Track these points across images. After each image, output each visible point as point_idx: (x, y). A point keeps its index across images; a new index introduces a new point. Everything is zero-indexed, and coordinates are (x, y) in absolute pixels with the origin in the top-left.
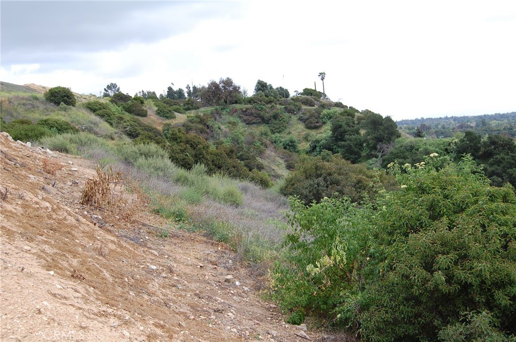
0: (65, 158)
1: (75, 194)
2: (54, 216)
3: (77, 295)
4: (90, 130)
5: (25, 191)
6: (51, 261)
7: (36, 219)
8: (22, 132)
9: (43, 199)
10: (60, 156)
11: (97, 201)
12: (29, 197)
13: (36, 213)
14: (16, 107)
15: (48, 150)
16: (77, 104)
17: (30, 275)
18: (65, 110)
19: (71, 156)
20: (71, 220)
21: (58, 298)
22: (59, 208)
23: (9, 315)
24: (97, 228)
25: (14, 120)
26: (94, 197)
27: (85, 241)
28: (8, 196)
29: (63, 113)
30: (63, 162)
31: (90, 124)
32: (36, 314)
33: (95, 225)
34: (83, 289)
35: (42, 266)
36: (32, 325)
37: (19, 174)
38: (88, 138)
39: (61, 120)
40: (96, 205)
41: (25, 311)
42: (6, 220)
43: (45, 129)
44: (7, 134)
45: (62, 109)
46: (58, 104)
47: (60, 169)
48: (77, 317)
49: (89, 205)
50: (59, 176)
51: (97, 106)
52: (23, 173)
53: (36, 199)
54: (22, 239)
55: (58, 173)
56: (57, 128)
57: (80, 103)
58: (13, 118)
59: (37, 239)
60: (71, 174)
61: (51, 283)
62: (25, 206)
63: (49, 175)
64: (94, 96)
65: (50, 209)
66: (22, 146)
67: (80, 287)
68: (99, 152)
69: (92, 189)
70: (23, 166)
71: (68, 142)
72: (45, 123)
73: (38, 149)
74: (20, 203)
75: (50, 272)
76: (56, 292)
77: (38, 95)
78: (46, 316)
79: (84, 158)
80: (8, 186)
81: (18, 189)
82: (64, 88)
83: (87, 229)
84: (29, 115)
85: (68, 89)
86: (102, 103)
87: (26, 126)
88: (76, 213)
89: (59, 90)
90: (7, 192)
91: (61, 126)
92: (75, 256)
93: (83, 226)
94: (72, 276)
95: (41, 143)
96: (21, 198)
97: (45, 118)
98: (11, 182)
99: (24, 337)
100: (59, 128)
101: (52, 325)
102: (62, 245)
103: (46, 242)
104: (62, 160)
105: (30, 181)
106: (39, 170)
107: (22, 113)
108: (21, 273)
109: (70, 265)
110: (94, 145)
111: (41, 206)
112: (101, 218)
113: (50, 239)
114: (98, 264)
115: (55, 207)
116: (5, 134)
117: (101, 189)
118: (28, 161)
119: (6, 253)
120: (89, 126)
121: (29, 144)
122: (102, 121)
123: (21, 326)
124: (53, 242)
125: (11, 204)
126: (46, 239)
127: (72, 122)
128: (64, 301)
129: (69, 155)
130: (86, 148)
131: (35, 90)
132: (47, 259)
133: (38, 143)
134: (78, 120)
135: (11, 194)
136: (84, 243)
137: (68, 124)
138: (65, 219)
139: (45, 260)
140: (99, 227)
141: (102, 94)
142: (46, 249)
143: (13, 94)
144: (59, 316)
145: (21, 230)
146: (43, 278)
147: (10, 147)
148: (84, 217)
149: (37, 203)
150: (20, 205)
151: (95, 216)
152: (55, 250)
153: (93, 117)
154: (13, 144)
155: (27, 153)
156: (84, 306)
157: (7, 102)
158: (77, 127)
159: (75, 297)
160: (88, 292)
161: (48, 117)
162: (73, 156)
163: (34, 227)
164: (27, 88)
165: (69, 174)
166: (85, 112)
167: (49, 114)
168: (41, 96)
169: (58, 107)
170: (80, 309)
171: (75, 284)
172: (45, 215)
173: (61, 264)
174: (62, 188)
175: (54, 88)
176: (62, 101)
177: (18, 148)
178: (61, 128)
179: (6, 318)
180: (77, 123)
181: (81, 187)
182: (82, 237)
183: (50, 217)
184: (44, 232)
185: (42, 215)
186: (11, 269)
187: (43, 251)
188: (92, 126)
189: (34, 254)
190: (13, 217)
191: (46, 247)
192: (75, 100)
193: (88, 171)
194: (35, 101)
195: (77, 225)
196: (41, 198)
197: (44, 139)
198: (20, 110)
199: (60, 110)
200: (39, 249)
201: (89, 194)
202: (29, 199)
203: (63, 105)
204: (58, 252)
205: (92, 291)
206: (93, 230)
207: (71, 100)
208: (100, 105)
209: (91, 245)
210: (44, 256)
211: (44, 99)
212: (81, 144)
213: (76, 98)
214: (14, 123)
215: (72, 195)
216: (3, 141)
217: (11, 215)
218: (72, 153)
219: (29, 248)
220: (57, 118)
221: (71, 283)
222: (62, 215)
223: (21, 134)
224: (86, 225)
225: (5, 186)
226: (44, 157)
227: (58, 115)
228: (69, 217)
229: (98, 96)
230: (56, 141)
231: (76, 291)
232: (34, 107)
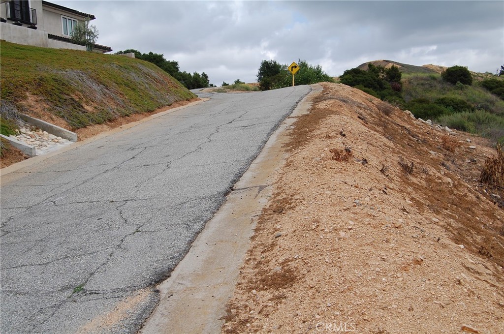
0: (463, 136)
1: (474, 172)
2: (455, 192)
3: (488, 271)
4: (486, 108)
5: (429, 166)
6: (458, 235)
7: (439, 193)
8: (422, 110)
9: (445, 175)
10: (458, 134)
11: (496, 180)
12: (432, 172)
13: (439, 188)
14: (414, 87)
15: (447, 128)
16: (473, 83)
17: (445, 246)
18: (461, 88)
19: (468, 134)
20: (471, 197)
21: (472, 272)
22: (461, 185)
23: (432, 281)
24: (496, 207)
25: (412, 99)
26: (493, 176)
27: (485, 219)
28: (414, 169)
29: (460, 91)
30: (461, 140)
31: (486, 103)
32: (457, 284)
33: (495, 204)
34: (492, 267)
35: (451, 238)
36: (454, 294)
37: (421, 150)
38: (486, 116)
39: (457, 99)
40: (495, 184)
41: (446, 279)
42: (414, 192)
43: (443, 107)
44: (410, 112)
45: (457, 88)
46: (454, 83)
47: (459, 147)
48: (495, 294)
49: (487, 184)
50: (457, 153)
51: (493, 84)
52: (425, 149)
53: (438, 174)
54: (430, 211)
55: (456, 150)
56: (453, 106)
57: (476, 81)
58: (412, 98)
59: (443, 213)
60: (469, 151)
61: (463, 256)
62: (429, 180)
63: (448, 152)
64: (491, 74)
65: (452, 184)
66: (423, 124)
67: (489, 264)
68: (497, 130)
69: (491, 167)
70: (425, 142)
71: (465, 120)
72: (442, 102)
73: (437, 126)
74: (424, 177)
75: (460, 246)
76: (469, 266)
77: (436, 75)
78: (466, 288)
79: (482, 136)
80: (414, 161)
81: (423, 164)
82: (461, 67)
83: (487, 207)
84: (427, 94)
85: (465, 68)
86: (500, 81)
87: (425, 105)
88: (476, 190)
89: (456, 69)
90: (413, 166)
91: (457, 105)
92: (478, 233)
93: (483, 204)
94: (480, 252)
95: (439, 122)
96: (425, 172)
97: (442, 97)
98: (416, 157)
99: (448, 304)
100: (455, 106)
101: (472, 297)
102: (466, 220)
103: (451, 217)
104: (460, 137)
105: (431, 157)
106: (439, 147)
107: (421, 93)
108: (437, 243)
109: (475, 241)
110: (492, 124)
111: (444, 181)
112: (500, 197)
113: (454, 213)
114: (502, 244)
115: (456, 183)
116: (408, 112)
117: (500, 168)
118: (428, 138)
119: (419, 223)
120: (485, 105)
121: (429, 122)
122: (498, 99)
123: (443, 293)
124: (457, 217)
125: (416, 177)
126: (450, 213)
127: (468, 101)
128: (477, 276)
129: (466, 133)
130: (483, 126)
131: (433, 71)
132: (454, 232)
133: (436, 121)
134: (474, 99)
135: (416, 168)
136: (483, 220)
137: (463, 103)
138: (466, 195)
139: (452, 233)
140: (499, 206)
141: (499, 72)
142: (452, 223)
143: (413, 75)
144: (477, 290)
145: (428, 203)
146: (455, 251)
147: (412, 125)
148: (484, 195)
149: (439, 178)
150: (424, 178)
151: (494, 195)
152: (460, 225)
153: (489, 96)
154: (415, 122)
155: (427, 130)
156: (497, 284)
157: (407, 83)
158: (473, 106)
159: (487, 274)
160: (497, 271)
161: (445, 96)
162: (471, 134)
163: (438, 200)
164: (425, 69)
165: (467, 151)
166: (481, 91)
167: (445, 93)
168: (438, 75)
169: (455, 86)
170: (494, 286)
171: (484, 260)
172: (446, 190)
173: (466, 239)
174: (461, 165)
175: (451, 68)
176: (459, 80)
177: (419, 125)
178: (458, 107)
179: (430, 284)
180: (473, 102)
181: (479, 165)
182: (482, 215)
183: (451, 192)
184: (448, 206)
185: (444, 190)
186: (427, 238)
187: (449, 224)
188: (489, 104)
189: (442, 226)
190: (420, 190)
191: (451, 221)
192: (472, 78)
193: (485, 149)
194: (433, 81)
195: (477, 202)
196: (443, 173)
197: (443, 118)
198: (419, 90)
199: (457, 89)
200: (446, 222)
201: (489, 173)
202: (432, 174)
203: (459, 84)
204: (463, 227)
205: (500, 270)
206: (493, 208)
207: (467, 79)
208: (497, 83)
209: (491, 223)
210: (451, 229)
211: (441, 78)
212: (479, 122)
213: (472, 76)
214: (413, 102)
215: (471, 173)
216: (406, 119)
217: (418, 187)
218: (469, 131)
219: (437, 220)
220: (453, 97)
221: (480, 259)
222: (463, 191)
223: (420, 112)
224: (486, 203)
225: (411, 160)
226: (443, 135)
227: (455, 94)
228: (469, 194)
229: (495, 74)
230: (454, 119)
231: (486, 268)
232: (431, 87)
